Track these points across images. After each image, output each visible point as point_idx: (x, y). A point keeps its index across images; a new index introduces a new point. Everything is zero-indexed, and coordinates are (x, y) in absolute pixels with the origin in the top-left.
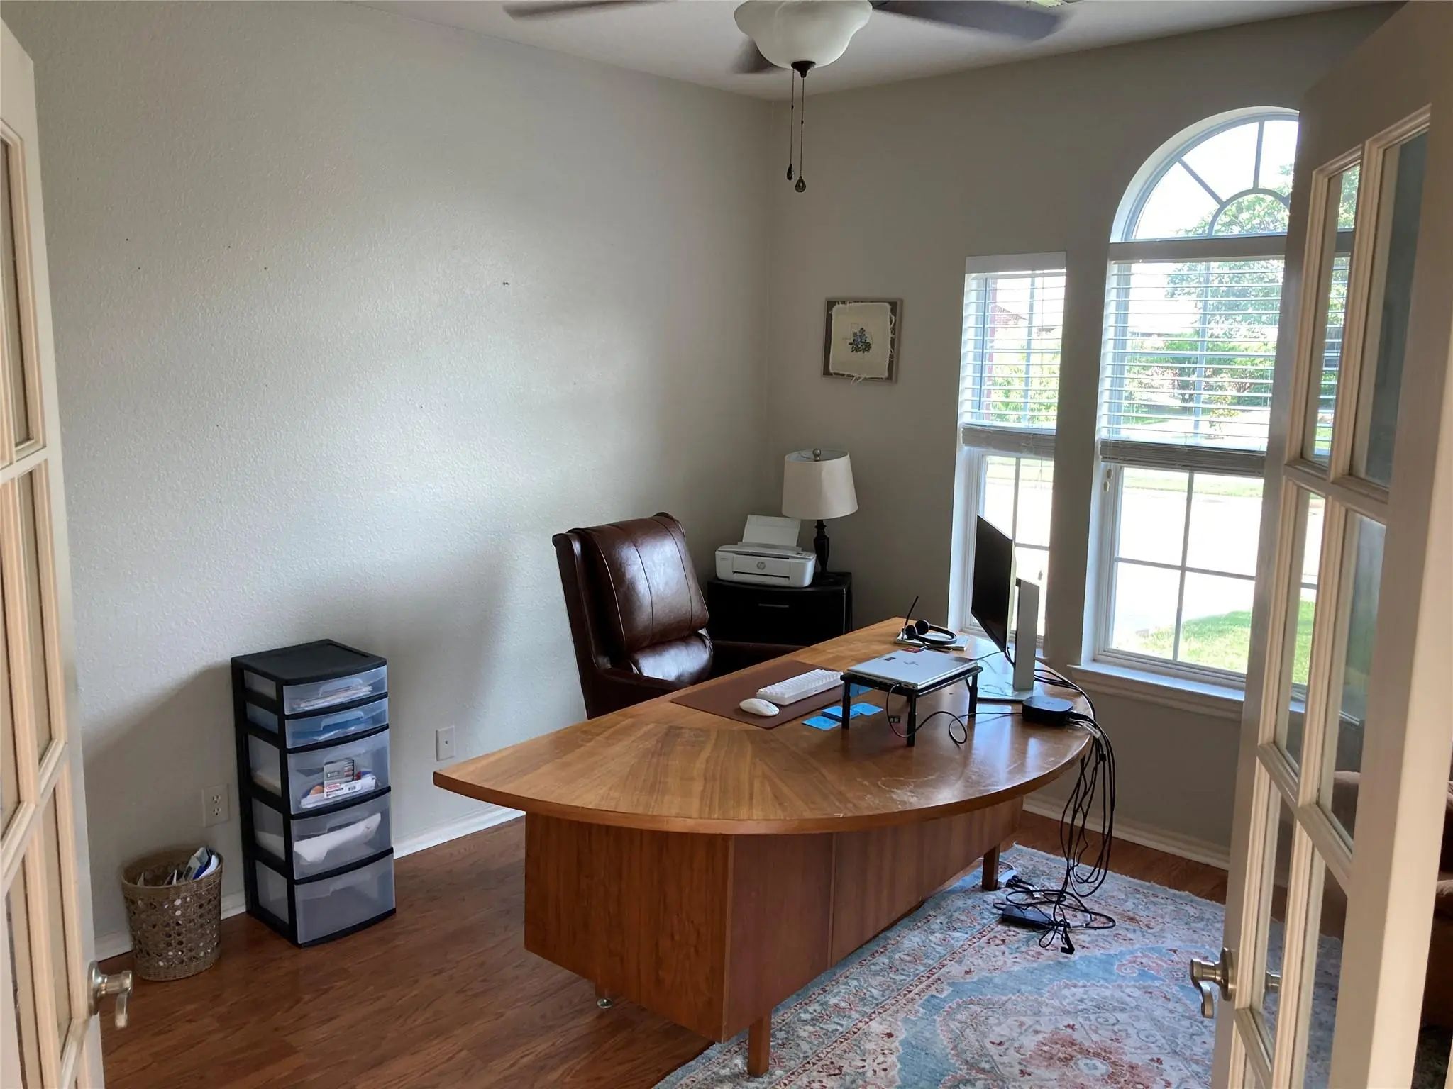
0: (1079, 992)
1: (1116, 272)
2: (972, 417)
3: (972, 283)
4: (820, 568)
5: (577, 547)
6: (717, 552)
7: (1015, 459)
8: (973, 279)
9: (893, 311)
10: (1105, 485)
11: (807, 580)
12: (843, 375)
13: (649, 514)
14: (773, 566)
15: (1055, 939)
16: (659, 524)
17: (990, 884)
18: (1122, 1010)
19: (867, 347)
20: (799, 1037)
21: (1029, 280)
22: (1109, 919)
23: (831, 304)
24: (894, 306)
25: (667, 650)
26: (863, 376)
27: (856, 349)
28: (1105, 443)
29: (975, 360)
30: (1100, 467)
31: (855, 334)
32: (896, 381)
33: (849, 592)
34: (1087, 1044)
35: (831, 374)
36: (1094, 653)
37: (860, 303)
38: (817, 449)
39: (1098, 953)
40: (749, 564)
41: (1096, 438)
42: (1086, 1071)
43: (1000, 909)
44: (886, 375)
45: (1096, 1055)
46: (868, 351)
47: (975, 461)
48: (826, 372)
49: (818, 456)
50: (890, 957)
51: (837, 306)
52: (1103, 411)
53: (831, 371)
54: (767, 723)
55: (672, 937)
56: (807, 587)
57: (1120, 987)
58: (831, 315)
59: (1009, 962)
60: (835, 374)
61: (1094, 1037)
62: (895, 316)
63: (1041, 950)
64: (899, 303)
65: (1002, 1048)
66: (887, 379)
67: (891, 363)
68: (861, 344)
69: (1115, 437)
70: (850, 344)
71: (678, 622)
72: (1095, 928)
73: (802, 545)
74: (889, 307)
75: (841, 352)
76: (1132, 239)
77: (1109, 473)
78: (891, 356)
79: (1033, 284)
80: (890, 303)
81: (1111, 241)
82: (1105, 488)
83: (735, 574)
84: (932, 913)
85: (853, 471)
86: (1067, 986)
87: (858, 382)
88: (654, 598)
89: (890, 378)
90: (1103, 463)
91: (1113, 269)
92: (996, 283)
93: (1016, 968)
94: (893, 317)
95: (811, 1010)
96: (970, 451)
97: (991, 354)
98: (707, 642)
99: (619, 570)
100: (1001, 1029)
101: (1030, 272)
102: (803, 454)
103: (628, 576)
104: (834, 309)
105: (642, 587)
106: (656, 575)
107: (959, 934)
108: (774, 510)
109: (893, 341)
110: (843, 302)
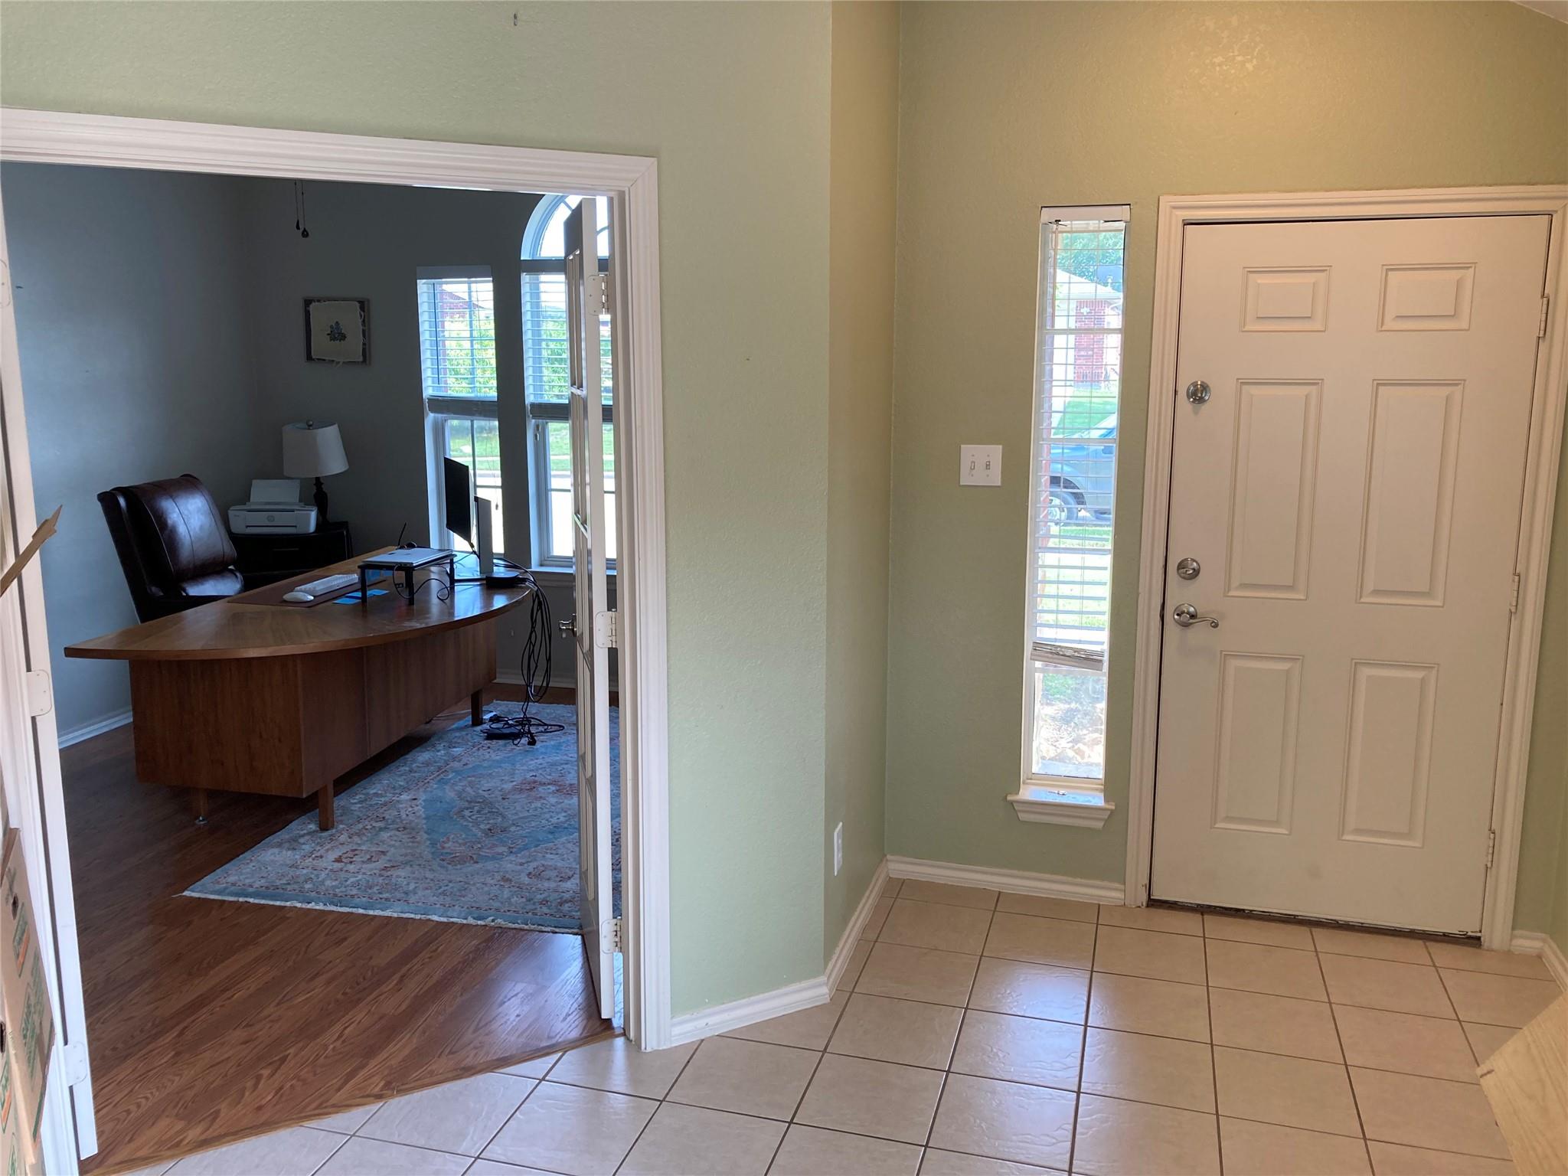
0: (539, 761)
1: (528, 280)
2: (433, 391)
3: (423, 286)
4: (321, 518)
5: (122, 501)
6: (229, 511)
7: (469, 422)
8: (424, 284)
9: (362, 308)
10: (536, 436)
11: (312, 528)
12: (324, 360)
13: (176, 475)
14: (282, 519)
15: (524, 740)
16: (187, 483)
17: (477, 721)
18: (566, 764)
19: (343, 337)
20: (352, 810)
21: (466, 285)
22: (560, 726)
23: (308, 302)
24: (363, 305)
25: (207, 581)
26: (342, 361)
27: (333, 339)
28: (533, 405)
29: (431, 346)
30: (531, 424)
31: (331, 327)
32: (370, 364)
33: (348, 532)
34: (544, 781)
35: (314, 360)
36: (541, 561)
37: (333, 302)
38: (309, 421)
39: (552, 743)
40: (261, 518)
41: (526, 402)
42: (543, 791)
43: (485, 733)
44: (361, 359)
45: (549, 784)
46: (344, 340)
47: (440, 424)
48: (309, 358)
49: (311, 426)
50: (409, 767)
51: (313, 304)
52: (529, 382)
53: (314, 357)
54: (309, 605)
55: (261, 737)
56: (313, 533)
57: (566, 754)
58: (309, 312)
59: (493, 756)
60: (318, 359)
61: (549, 777)
62: (364, 311)
63: (514, 747)
64: (366, 303)
65: (490, 792)
66: (362, 362)
67: (364, 350)
68: (337, 334)
69: (540, 401)
70: (328, 334)
71: (214, 558)
72: (551, 732)
73: (304, 500)
74: (358, 305)
75: (321, 342)
76: (537, 257)
77: (538, 426)
78: (364, 344)
79: (469, 288)
80: (359, 302)
81: (522, 258)
82: (536, 439)
83: (249, 528)
84: (437, 742)
85: (342, 437)
86: (532, 760)
87: (339, 365)
88: (193, 539)
89: (364, 361)
90: (533, 421)
91: (526, 278)
92: (441, 287)
93: (498, 758)
94: (362, 313)
95: (357, 797)
96: (434, 417)
97: (444, 341)
98: (238, 574)
99: (161, 519)
100: (486, 784)
101: (466, 279)
102: (297, 426)
103: (170, 522)
104: (311, 306)
105: (182, 529)
106: (192, 521)
107: (458, 749)
108: (274, 471)
109: (364, 331)
110: (319, 301)
